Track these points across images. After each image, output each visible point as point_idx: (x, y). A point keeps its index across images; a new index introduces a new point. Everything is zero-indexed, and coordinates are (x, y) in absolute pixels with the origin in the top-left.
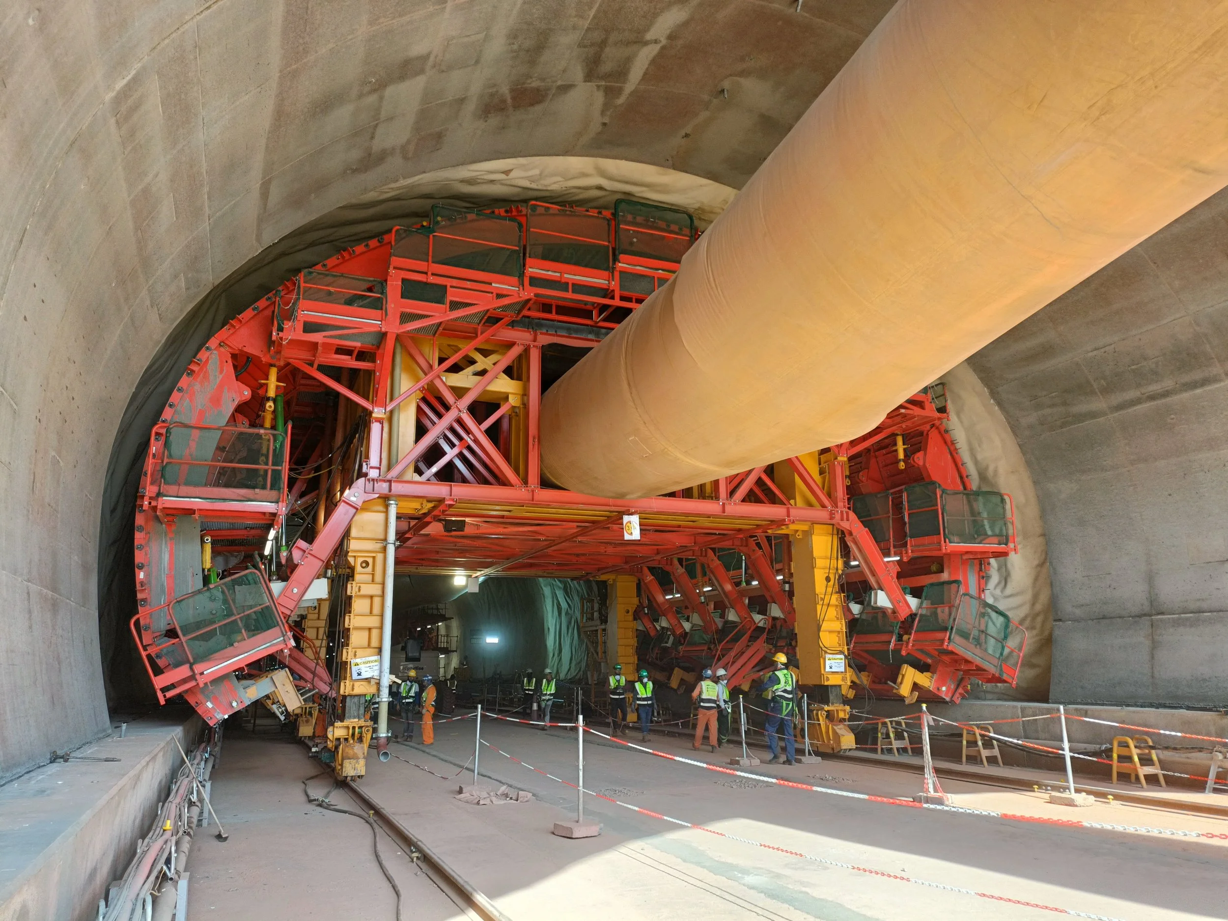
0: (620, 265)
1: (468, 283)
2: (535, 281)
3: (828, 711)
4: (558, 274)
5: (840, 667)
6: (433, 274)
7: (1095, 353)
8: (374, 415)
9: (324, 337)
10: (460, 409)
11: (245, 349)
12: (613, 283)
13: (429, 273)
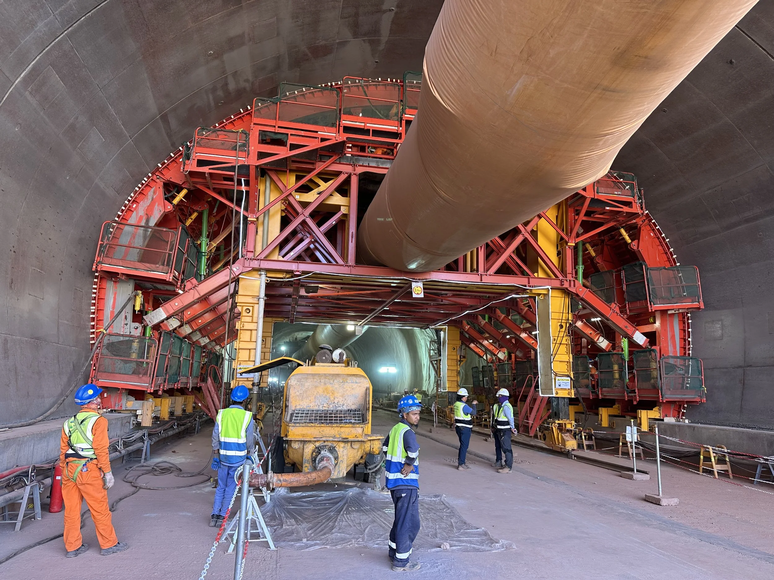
0: (406, 116)
1: (302, 132)
2: (347, 129)
3: (558, 424)
4: (363, 124)
5: (567, 385)
6: (279, 127)
7: (710, 191)
8: (249, 219)
9: (210, 169)
10: (305, 215)
11: (171, 180)
12: (401, 128)
13: (277, 127)
